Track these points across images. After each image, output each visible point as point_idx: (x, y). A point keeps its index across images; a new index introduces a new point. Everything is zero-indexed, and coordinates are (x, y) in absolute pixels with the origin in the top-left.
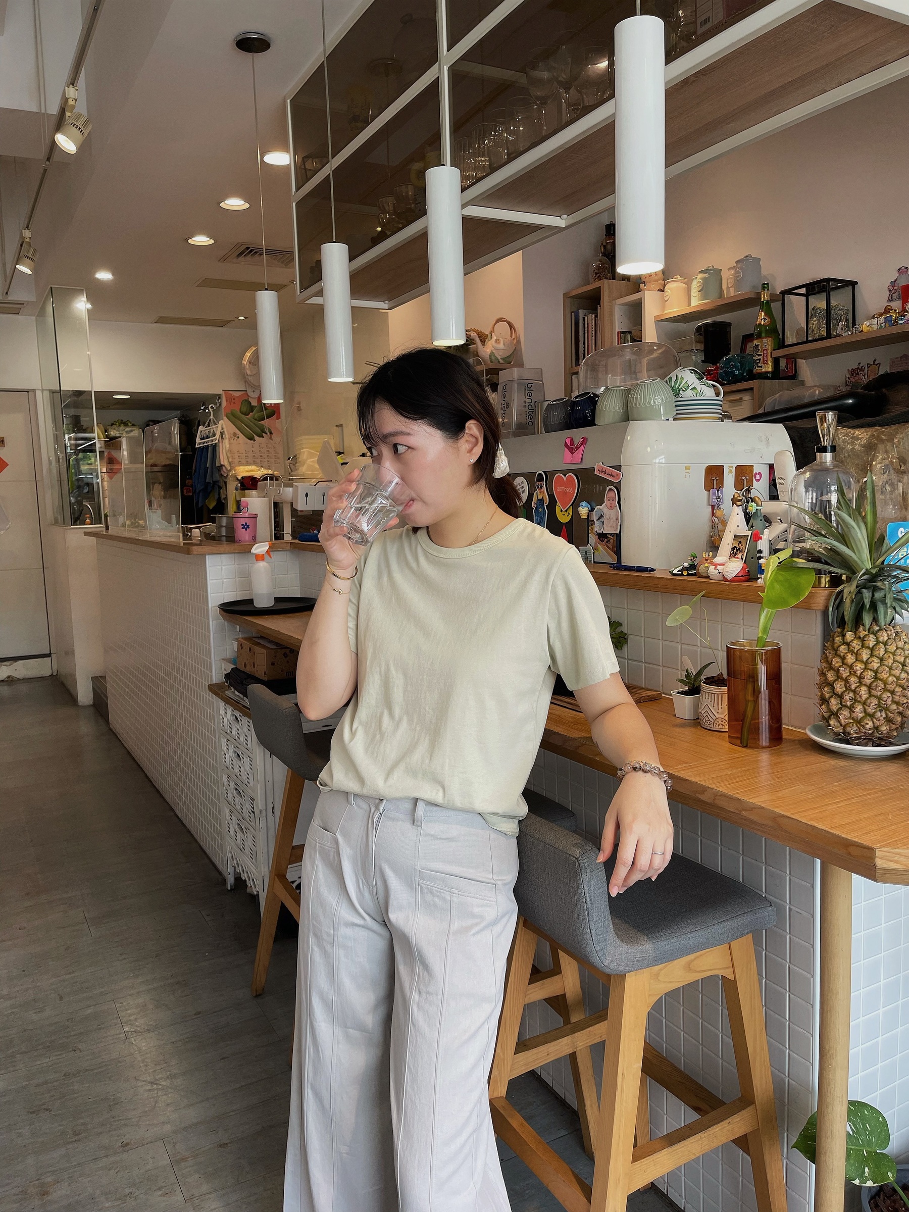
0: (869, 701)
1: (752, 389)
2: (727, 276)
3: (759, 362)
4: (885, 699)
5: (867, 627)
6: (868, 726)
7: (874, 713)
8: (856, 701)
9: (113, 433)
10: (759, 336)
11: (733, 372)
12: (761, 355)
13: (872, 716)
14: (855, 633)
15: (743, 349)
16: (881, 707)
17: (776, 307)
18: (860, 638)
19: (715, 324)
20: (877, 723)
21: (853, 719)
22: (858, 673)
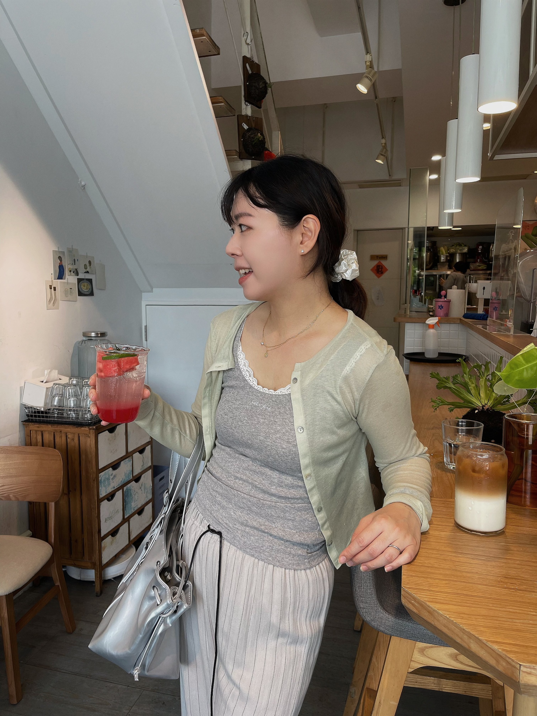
9: (452, 250)
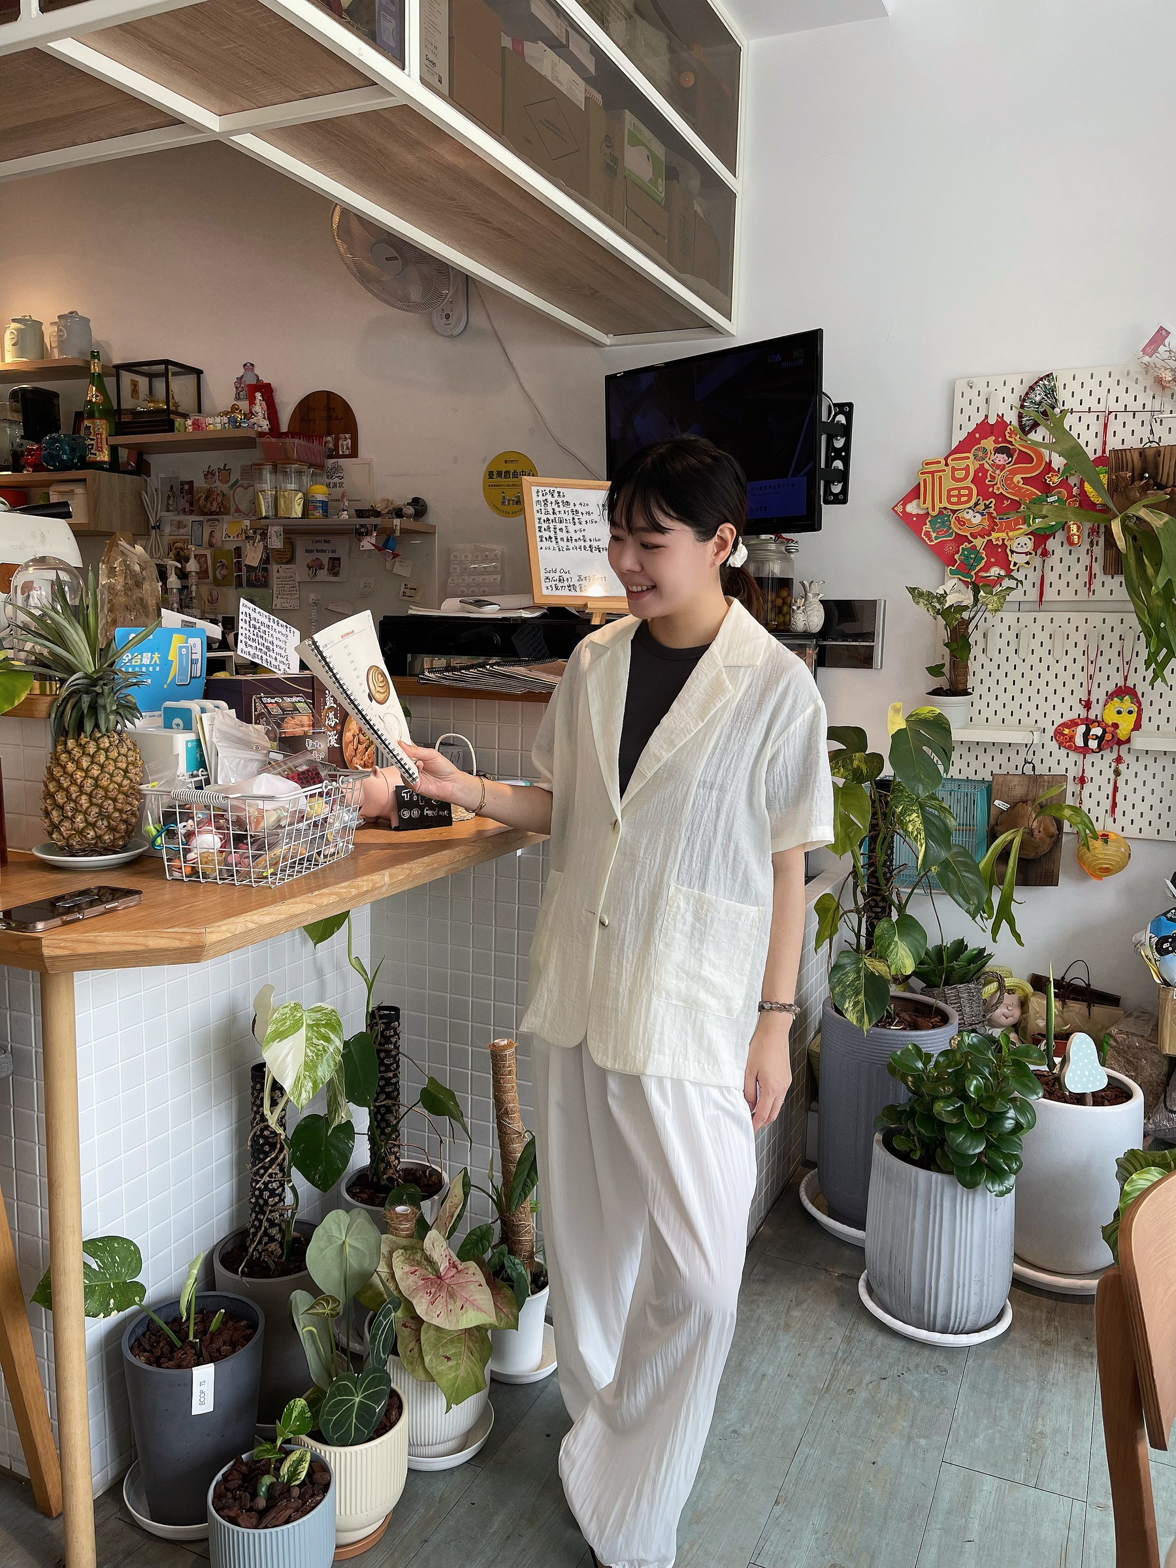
0: (89, 810)
1: (84, 480)
2: (50, 334)
3: (92, 448)
4: (106, 807)
5: (88, 734)
6: (89, 836)
7: (96, 821)
8: (76, 810)
10: (91, 415)
11: (59, 456)
12: (93, 440)
13: (93, 825)
14: (77, 741)
15: (76, 428)
16: (101, 815)
17: (110, 382)
18: (81, 745)
19: (36, 391)
20: (99, 832)
21: (75, 830)
22: (79, 781)
